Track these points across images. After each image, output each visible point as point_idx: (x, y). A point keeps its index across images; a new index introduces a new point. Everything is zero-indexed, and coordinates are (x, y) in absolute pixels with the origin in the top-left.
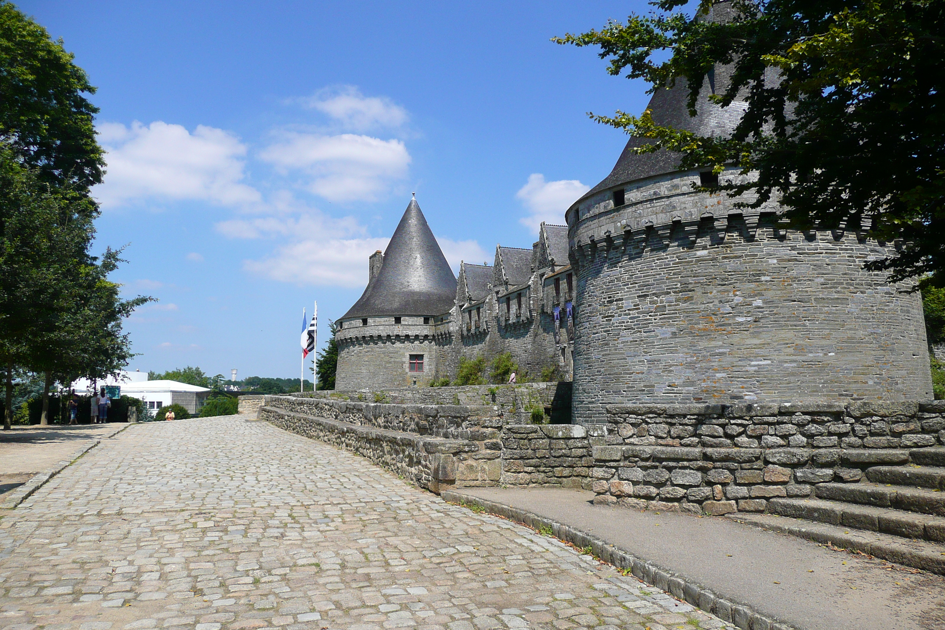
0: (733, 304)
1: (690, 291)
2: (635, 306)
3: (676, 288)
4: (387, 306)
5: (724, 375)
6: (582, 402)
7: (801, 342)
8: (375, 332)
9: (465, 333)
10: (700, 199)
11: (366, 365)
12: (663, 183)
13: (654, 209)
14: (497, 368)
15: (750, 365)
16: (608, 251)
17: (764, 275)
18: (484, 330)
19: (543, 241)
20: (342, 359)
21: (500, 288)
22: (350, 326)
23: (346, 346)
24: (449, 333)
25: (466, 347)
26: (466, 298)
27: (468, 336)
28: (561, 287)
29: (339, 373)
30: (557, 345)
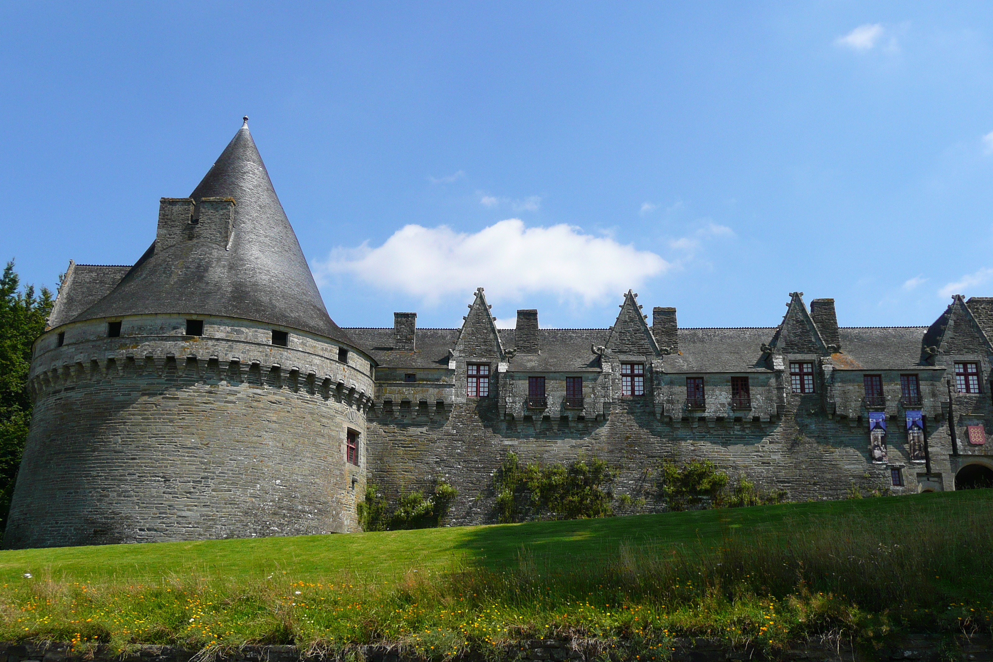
8: (302, 366)
9: (518, 413)
18: (598, 416)
19: (802, 318)
20: (179, 405)
21: (643, 358)
22: (234, 336)
23: (201, 377)
24: (440, 404)
25: (507, 436)
26: (498, 354)
27: (527, 419)
28: (885, 388)
29: (166, 434)
30: (874, 462)
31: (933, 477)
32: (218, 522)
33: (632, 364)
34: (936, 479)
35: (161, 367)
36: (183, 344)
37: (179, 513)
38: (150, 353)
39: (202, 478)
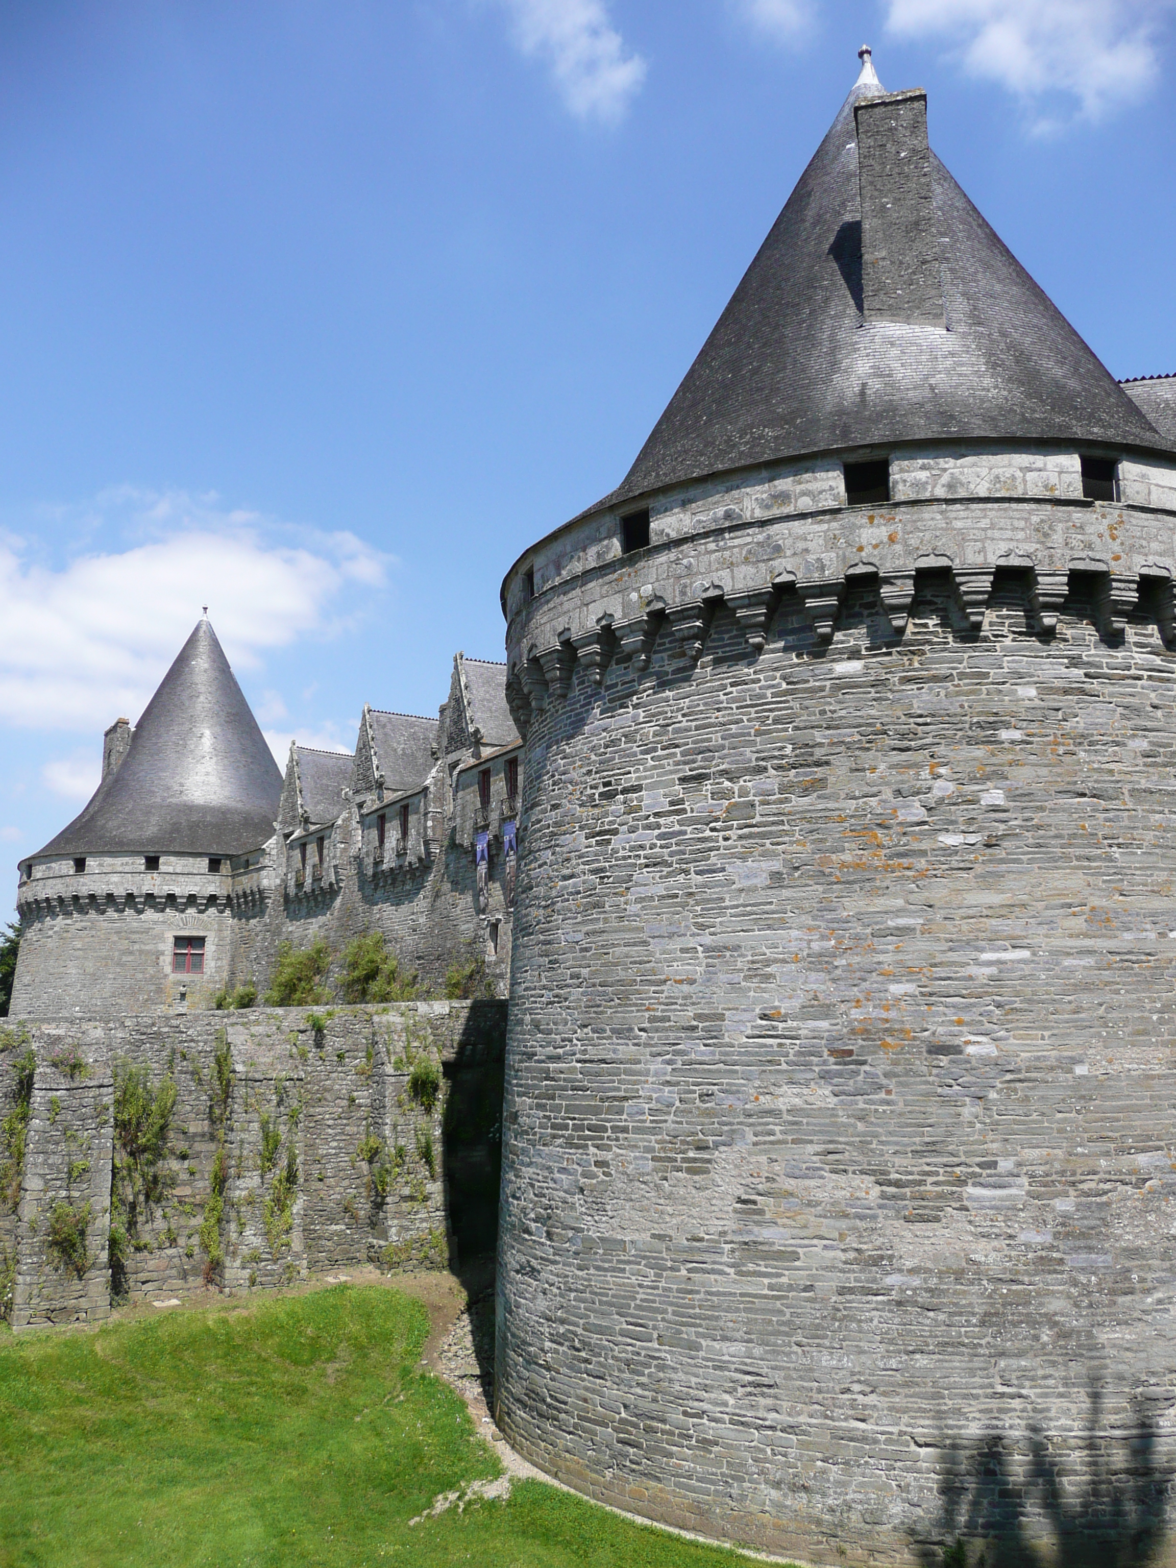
0: (931, 799)
1: (818, 764)
2: (672, 803)
3: (782, 757)
4: (132, 834)
5: (911, 988)
6: (531, 1056)
7: (1104, 903)
8: (100, 888)
9: (292, 891)
10: (843, 527)
11: (77, 958)
12: (748, 490)
13: (727, 554)
14: (354, 965)
15: (978, 963)
16: (603, 666)
17: (1007, 726)
18: (331, 884)
19: (459, 694)
21: (367, 796)
22: (46, 874)
25: (291, 921)
26: (298, 819)
27: (297, 897)
28: (492, 789)
30: (480, 917)
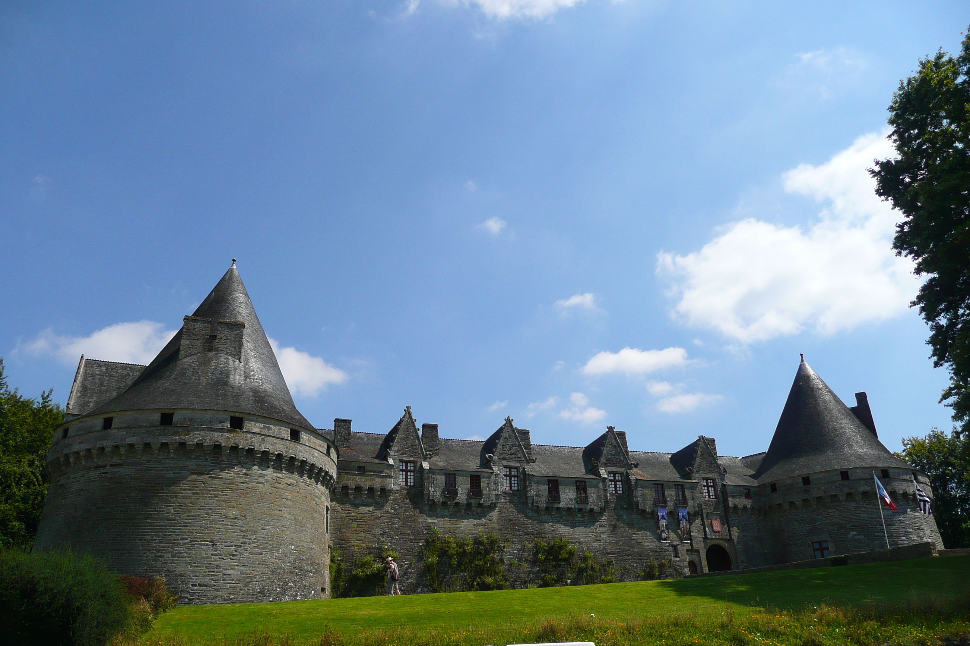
8: (309, 457)
18: (492, 504)
19: (615, 444)
20: (223, 483)
21: (518, 464)
22: (265, 432)
23: (240, 462)
24: (383, 490)
25: (430, 516)
26: (421, 455)
27: (444, 504)
28: (666, 493)
29: (212, 507)
30: (662, 541)
31: (695, 552)
32: (254, 579)
33: (510, 468)
34: (696, 553)
35: (208, 452)
36: (228, 435)
37: (224, 572)
38: (200, 440)
39: (241, 543)
